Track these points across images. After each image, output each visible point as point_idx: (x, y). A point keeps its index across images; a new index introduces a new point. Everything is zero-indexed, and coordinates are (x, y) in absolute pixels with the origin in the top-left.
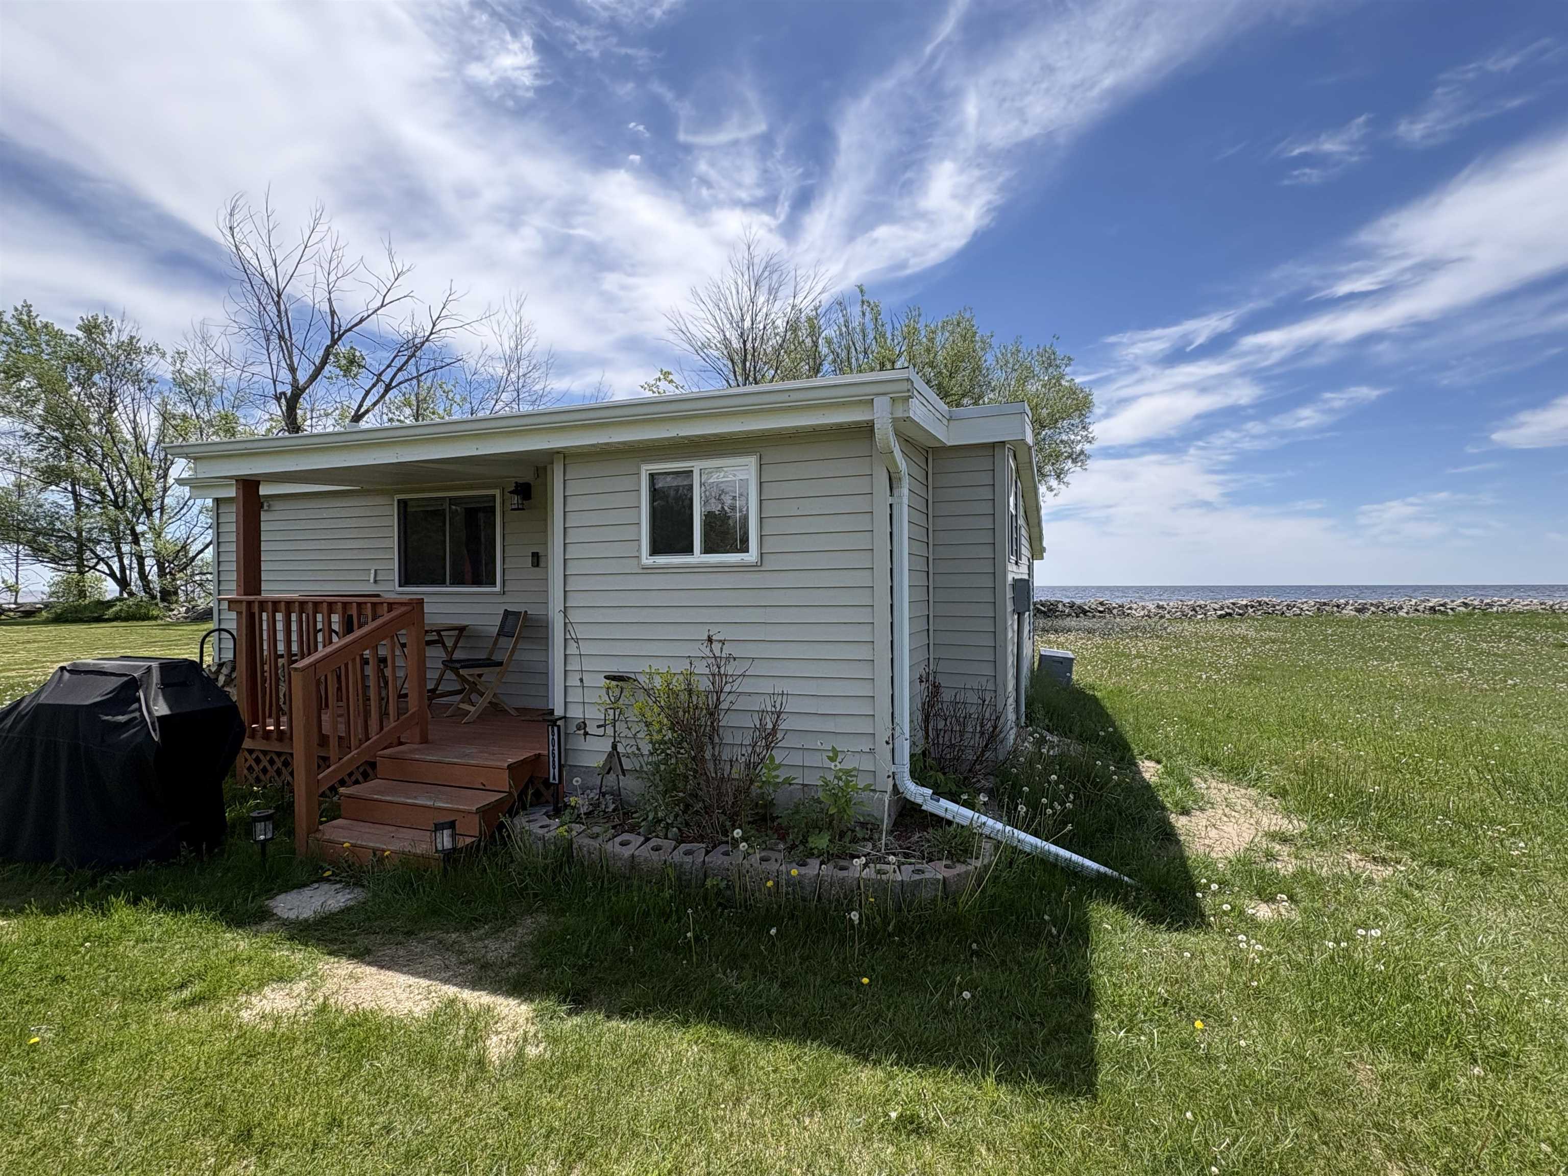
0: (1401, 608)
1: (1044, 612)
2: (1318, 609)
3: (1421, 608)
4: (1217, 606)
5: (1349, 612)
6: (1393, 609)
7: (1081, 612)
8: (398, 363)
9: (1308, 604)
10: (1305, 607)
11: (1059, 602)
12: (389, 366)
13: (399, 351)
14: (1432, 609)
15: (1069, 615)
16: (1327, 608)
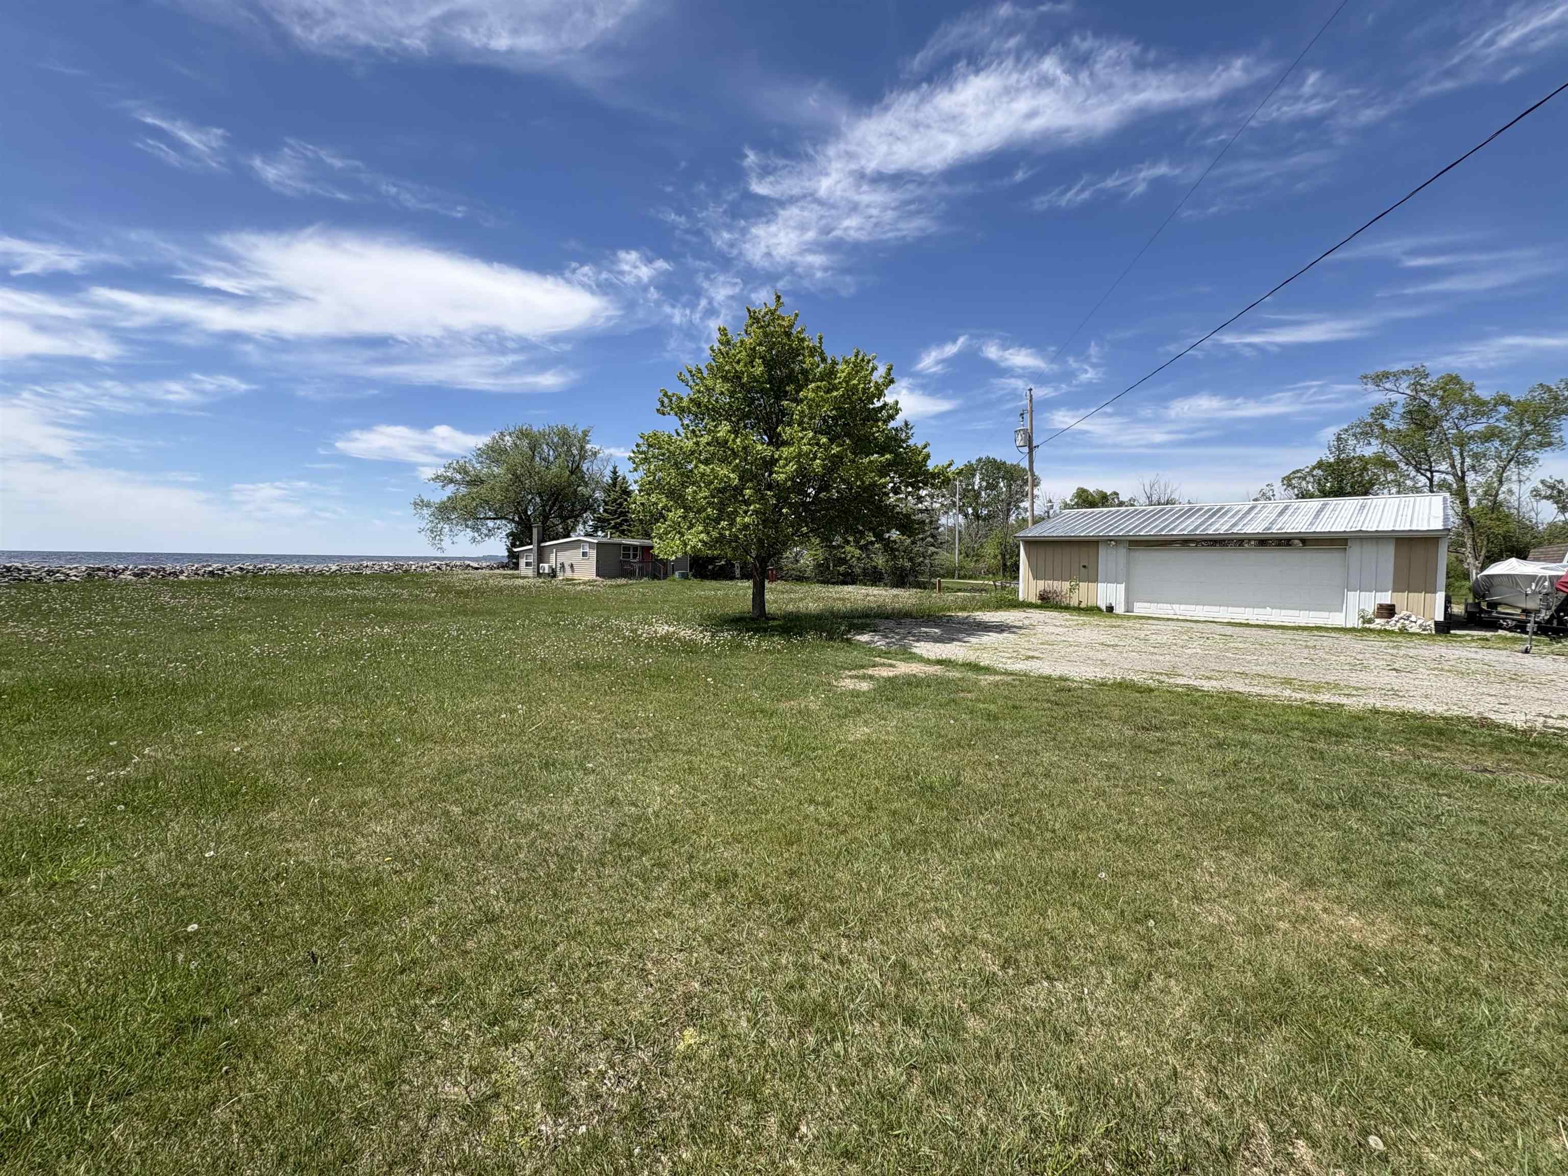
0: (182, 572)
2: (89, 574)
3: (201, 572)
5: (127, 576)
6: (175, 573)
9: (79, 569)
10: (72, 573)
14: (212, 573)
16: (100, 573)
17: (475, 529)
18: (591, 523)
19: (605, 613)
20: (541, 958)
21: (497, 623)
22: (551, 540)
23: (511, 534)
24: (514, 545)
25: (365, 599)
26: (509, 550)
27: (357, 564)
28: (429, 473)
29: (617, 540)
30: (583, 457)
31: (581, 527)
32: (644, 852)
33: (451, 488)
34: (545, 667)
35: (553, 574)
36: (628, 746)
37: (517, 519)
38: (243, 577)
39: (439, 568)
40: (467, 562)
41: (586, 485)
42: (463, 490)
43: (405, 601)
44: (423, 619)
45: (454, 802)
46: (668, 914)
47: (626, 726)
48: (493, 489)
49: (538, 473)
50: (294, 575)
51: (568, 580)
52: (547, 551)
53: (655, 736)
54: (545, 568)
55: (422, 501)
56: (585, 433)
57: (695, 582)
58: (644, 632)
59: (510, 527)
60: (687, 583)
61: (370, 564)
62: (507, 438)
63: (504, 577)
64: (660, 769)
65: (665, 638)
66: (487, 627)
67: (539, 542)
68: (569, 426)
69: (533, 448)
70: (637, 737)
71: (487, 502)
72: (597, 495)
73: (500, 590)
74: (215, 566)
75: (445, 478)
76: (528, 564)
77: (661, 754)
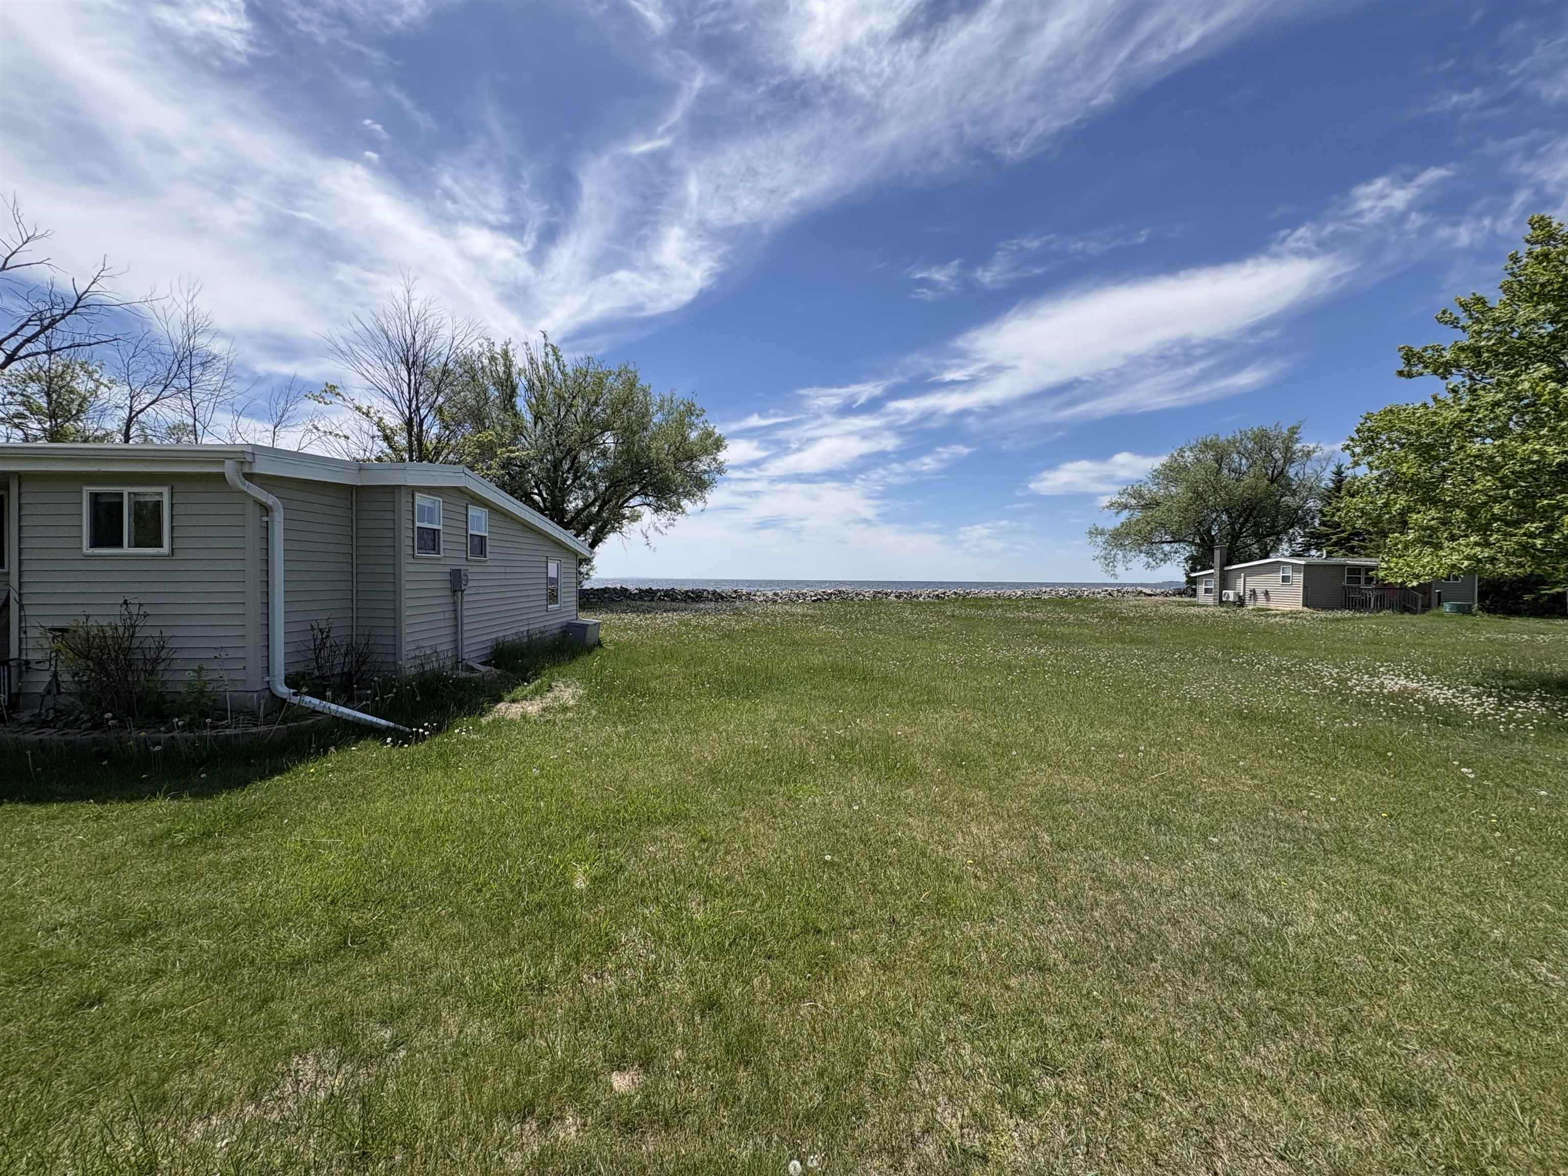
1: (692, 598)
4: (812, 594)
5: (892, 598)
7: (718, 597)
8: (29, 331)
9: (868, 593)
10: (867, 595)
11: (704, 590)
12: (14, 334)
13: (30, 320)
15: (711, 600)
16: (880, 595)
17: (1152, 555)
18: (1300, 540)
19: (1304, 654)
20: (1081, 1040)
21: (1153, 653)
22: (1241, 562)
23: (1191, 558)
24: (1193, 570)
25: (1037, 622)
26: (1187, 576)
27: (1037, 590)
28: (1105, 501)
29: (1338, 560)
30: (1289, 460)
31: (1285, 546)
32: (1261, 983)
33: (1126, 514)
34: (1196, 709)
35: (1241, 602)
36: (1282, 832)
37: (1198, 541)
38: (956, 599)
39: (1110, 594)
40: (1139, 589)
41: (1294, 493)
42: (1138, 515)
43: (1069, 624)
44: (1080, 641)
45: (1046, 830)
46: (1276, 1092)
47: (1289, 805)
48: (1169, 510)
49: (1225, 487)
50: (989, 598)
51: (1260, 610)
52: (1231, 574)
53: (1335, 831)
54: (1230, 595)
55: (1097, 529)
56: (1293, 431)
57: (1483, 619)
58: (1359, 684)
59: (1187, 550)
60: (1468, 620)
61: (1048, 590)
62: (1187, 454)
63: (1179, 604)
64: (1328, 878)
65: (1401, 696)
66: (1140, 657)
67: (1222, 566)
68: (1269, 426)
69: (1219, 460)
70: (1302, 823)
71: (1163, 525)
72: (1311, 504)
73: (1170, 619)
74: (940, 590)
75: (1119, 505)
76: (1207, 591)
77: (1336, 859)
